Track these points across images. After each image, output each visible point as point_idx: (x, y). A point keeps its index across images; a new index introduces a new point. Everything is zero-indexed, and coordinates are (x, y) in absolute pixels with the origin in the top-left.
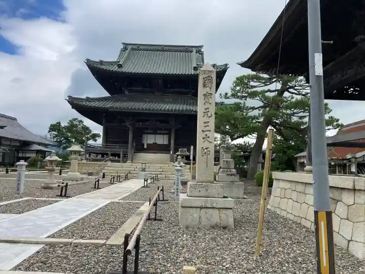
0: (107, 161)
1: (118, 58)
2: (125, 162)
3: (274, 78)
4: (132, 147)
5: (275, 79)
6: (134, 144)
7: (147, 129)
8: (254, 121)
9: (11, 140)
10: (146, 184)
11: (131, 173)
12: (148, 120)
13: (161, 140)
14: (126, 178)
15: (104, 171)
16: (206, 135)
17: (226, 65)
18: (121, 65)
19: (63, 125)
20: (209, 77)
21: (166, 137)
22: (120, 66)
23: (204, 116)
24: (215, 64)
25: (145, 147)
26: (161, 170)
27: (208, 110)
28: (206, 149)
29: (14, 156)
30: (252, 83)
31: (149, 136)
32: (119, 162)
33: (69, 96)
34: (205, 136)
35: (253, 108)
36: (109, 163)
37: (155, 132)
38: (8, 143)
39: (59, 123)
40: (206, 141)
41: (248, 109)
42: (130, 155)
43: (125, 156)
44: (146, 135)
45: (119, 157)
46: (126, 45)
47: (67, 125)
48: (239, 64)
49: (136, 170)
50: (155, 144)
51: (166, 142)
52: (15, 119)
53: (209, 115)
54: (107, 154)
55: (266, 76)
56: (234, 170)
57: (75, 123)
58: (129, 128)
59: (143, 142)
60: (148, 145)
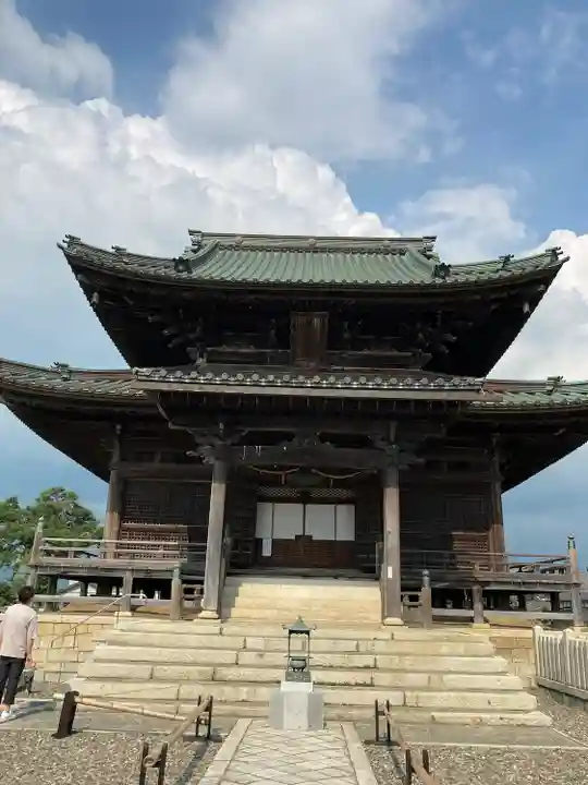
0: (113, 610)
2: (187, 615)
7: (275, 482)
11: (225, 682)
12: (289, 437)
17: (556, 253)
19: (22, 506)
24: (507, 258)
25: (267, 551)
31: (282, 508)
32: (164, 615)
36: (124, 619)
39: (13, 500)
42: (209, 587)
43: (191, 591)
44: (269, 505)
45: (166, 595)
47: (33, 504)
50: (304, 540)
51: (346, 534)
57: (55, 501)
58: (212, 465)
59: (258, 536)
60: (275, 543)
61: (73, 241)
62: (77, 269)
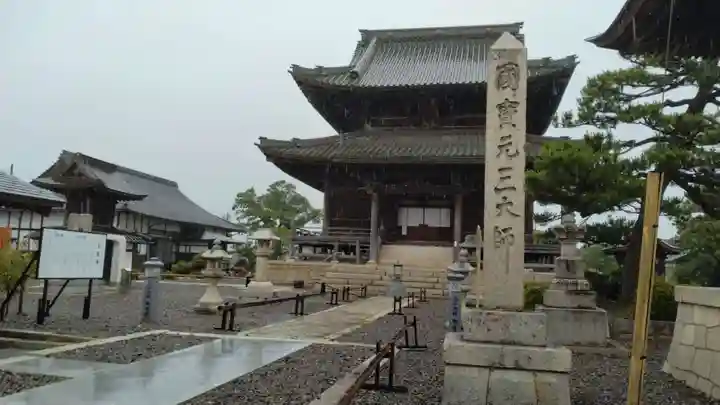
0: (329, 260)
1: (353, 61)
2: (364, 262)
3: (681, 74)
4: (377, 234)
5: (682, 77)
6: (382, 227)
8: (635, 173)
9: (167, 222)
10: (398, 307)
11: (374, 285)
12: (408, 180)
13: (437, 218)
14: (364, 295)
15: (324, 280)
16: (505, 198)
17: (573, 58)
18: (356, 73)
19: (258, 193)
20: (510, 63)
21: (445, 212)
22: (355, 75)
23: (498, 156)
25: (404, 232)
26: (435, 280)
27: (508, 141)
28: (504, 230)
29: (172, 252)
30: (627, 90)
31: (412, 211)
32: (353, 261)
33: (261, 138)
34: (501, 201)
35: (631, 144)
36: (335, 264)
37: (423, 202)
38: (162, 227)
39: (252, 190)
40: (505, 214)
41: (619, 146)
42: (372, 250)
43: (365, 251)
44: (405, 209)
46: (367, 35)
47: (265, 192)
48: (591, 41)
49: (385, 277)
50: (424, 227)
51: (446, 224)
52: (174, 185)
53: (512, 151)
54: (332, 247)
55: (660, 71)
56: (585, 282)
57: (280, 189)
58: (371, 195)
59: (399, 224)
60: (409, 228)
61: (295, 67)
62: (300, 83)
